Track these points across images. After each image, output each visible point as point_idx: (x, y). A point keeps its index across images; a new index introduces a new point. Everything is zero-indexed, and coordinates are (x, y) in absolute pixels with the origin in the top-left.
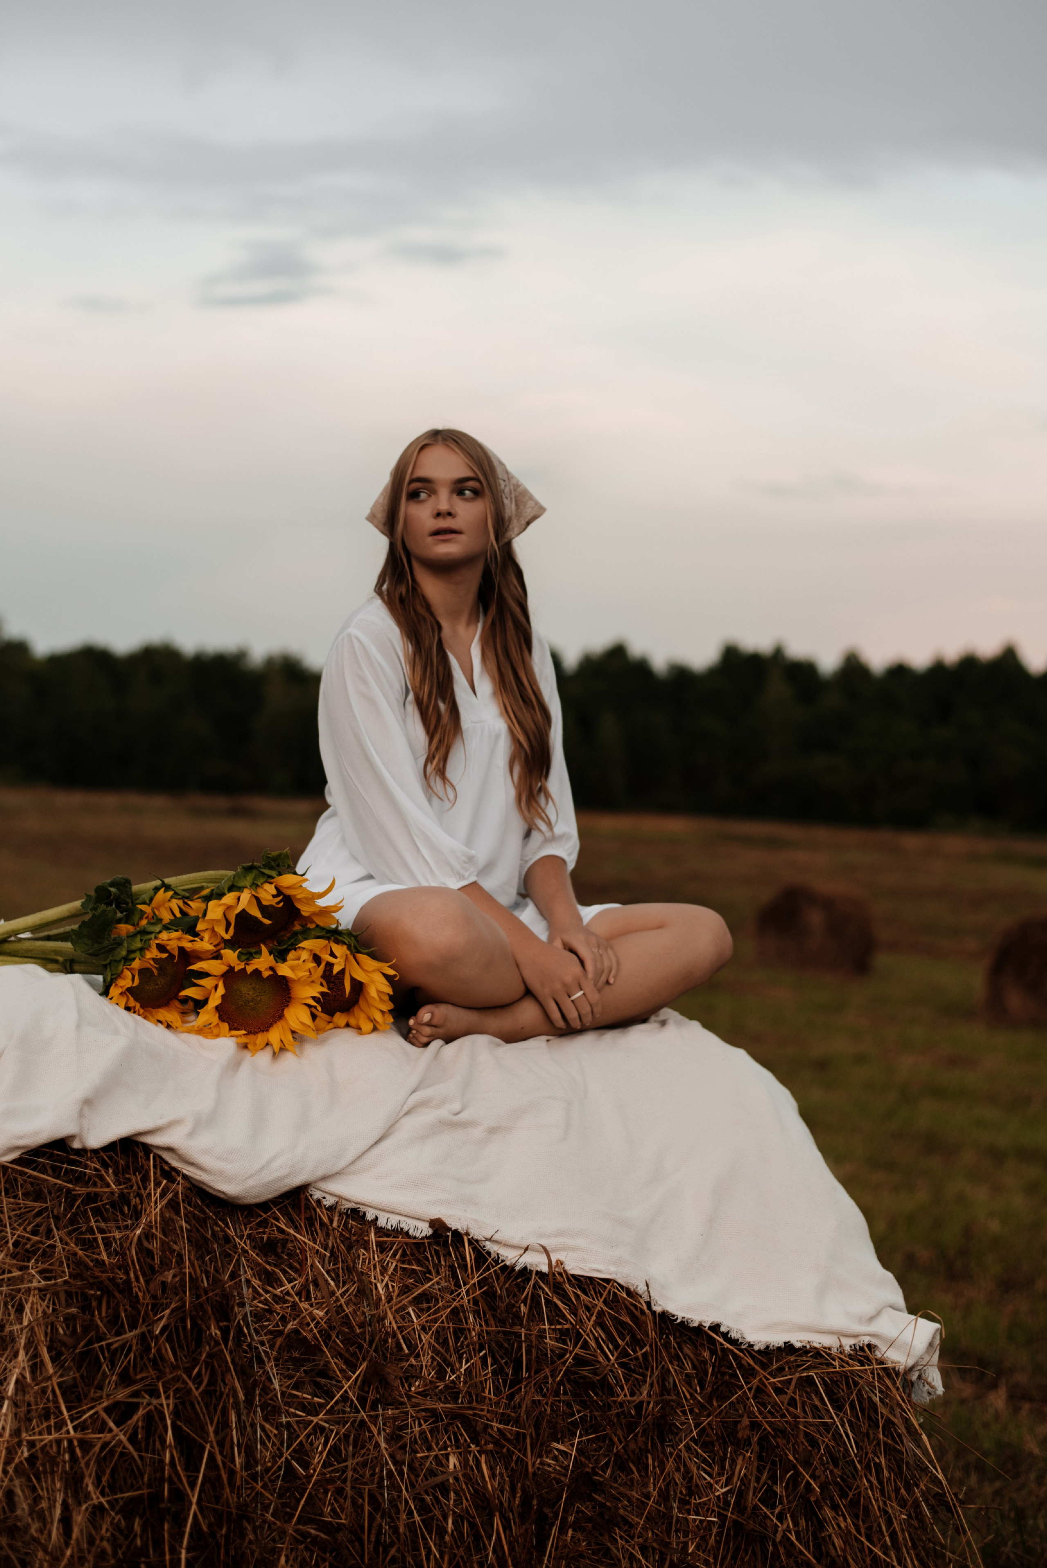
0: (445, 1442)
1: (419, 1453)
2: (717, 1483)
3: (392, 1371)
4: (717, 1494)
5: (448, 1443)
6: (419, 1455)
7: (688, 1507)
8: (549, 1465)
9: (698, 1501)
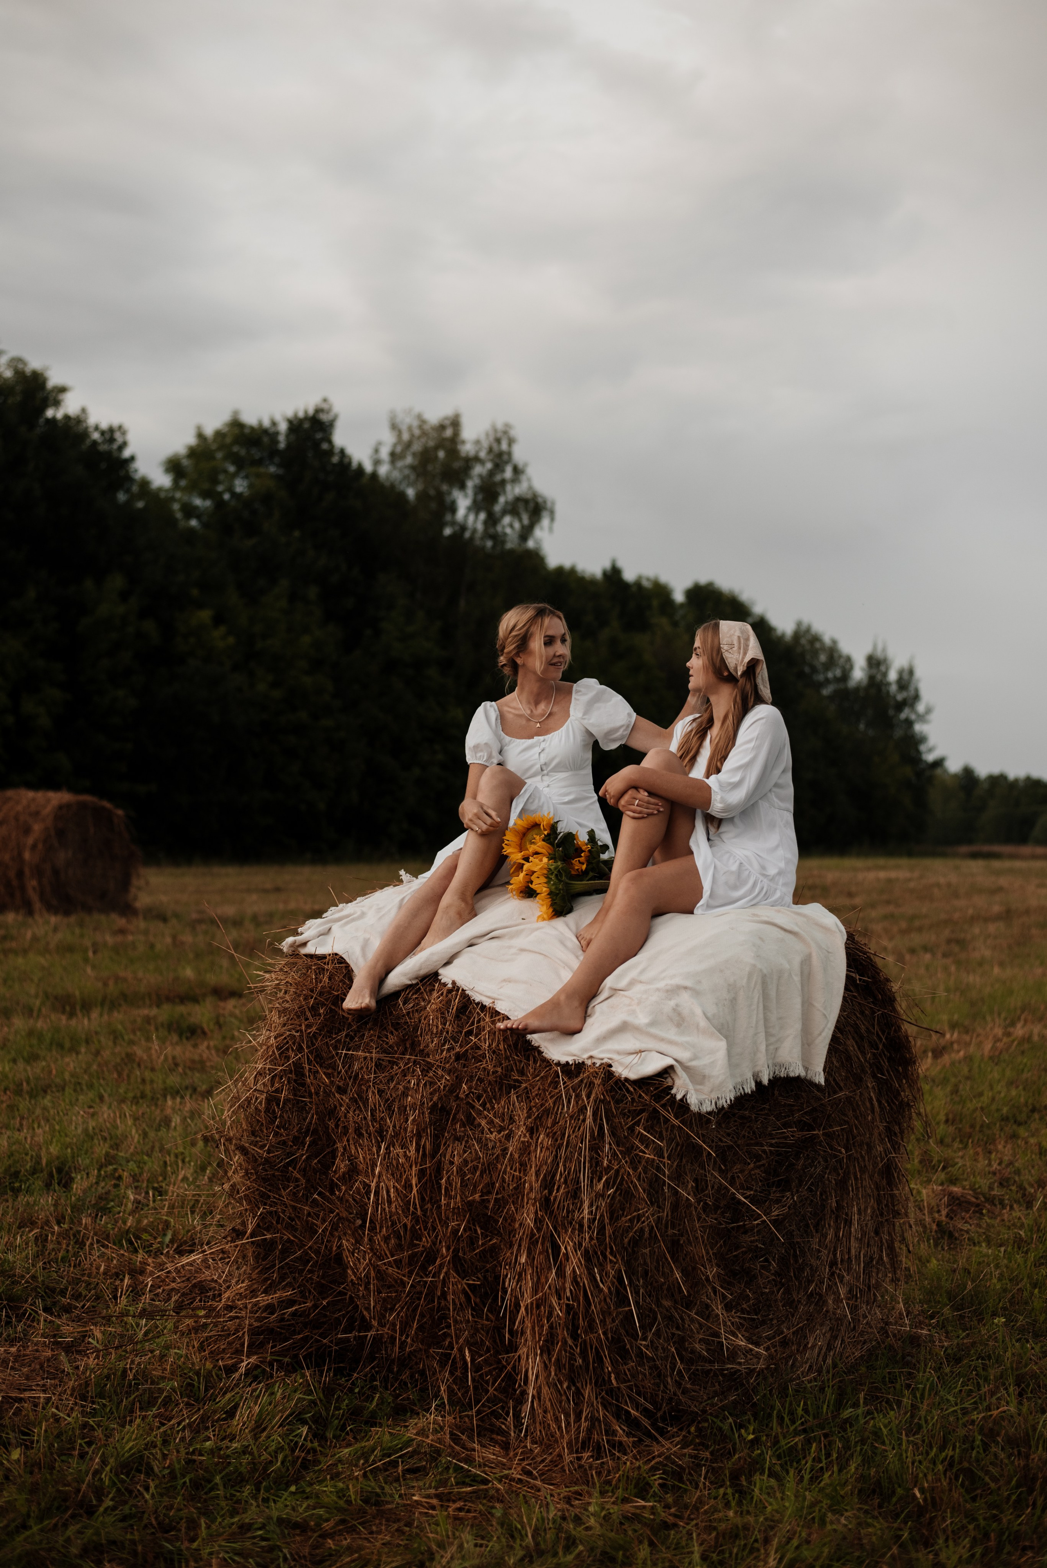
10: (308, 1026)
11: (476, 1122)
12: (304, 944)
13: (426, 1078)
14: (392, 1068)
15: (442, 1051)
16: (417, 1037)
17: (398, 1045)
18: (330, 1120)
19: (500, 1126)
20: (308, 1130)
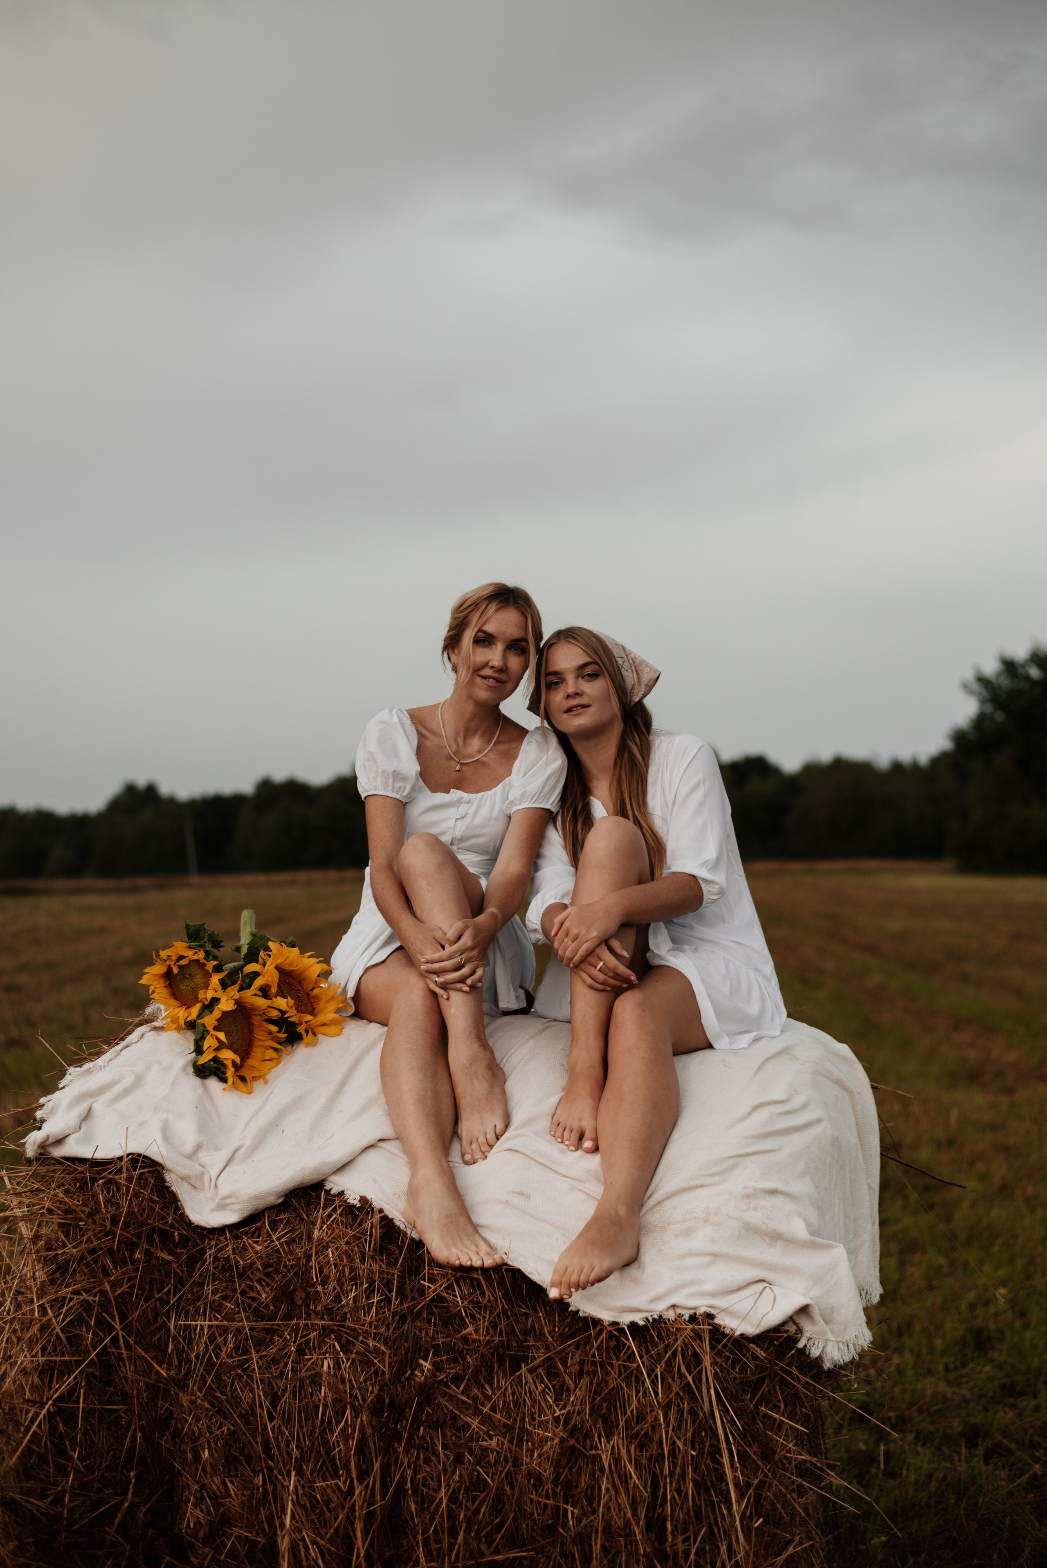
0: (327, 1349)
1: (305, 1355)
2: (557, 1406)
3: (299, 1296)
4: (556, 1415)
5: (328, 1350)
6: (307, 1357)
7: (534, 1423)
8: (417, 1376)
9: (543, 1418)
10: (113, 1285)
11: (460, 1424)
12: (60, 1141)
13: (353, 1356)
14: (272, 1341)
15: (370, 1307)
16: (313, 1285)
17: (276, 1300)
18: (161, 1436)
19: (505, 1425)
20: (129, 1460)
